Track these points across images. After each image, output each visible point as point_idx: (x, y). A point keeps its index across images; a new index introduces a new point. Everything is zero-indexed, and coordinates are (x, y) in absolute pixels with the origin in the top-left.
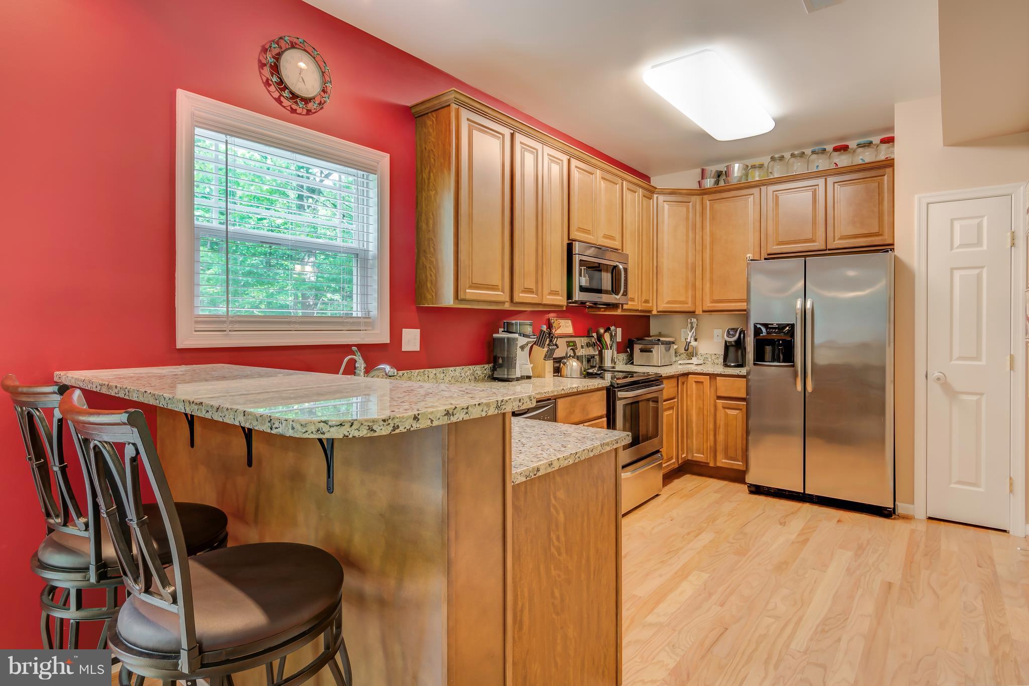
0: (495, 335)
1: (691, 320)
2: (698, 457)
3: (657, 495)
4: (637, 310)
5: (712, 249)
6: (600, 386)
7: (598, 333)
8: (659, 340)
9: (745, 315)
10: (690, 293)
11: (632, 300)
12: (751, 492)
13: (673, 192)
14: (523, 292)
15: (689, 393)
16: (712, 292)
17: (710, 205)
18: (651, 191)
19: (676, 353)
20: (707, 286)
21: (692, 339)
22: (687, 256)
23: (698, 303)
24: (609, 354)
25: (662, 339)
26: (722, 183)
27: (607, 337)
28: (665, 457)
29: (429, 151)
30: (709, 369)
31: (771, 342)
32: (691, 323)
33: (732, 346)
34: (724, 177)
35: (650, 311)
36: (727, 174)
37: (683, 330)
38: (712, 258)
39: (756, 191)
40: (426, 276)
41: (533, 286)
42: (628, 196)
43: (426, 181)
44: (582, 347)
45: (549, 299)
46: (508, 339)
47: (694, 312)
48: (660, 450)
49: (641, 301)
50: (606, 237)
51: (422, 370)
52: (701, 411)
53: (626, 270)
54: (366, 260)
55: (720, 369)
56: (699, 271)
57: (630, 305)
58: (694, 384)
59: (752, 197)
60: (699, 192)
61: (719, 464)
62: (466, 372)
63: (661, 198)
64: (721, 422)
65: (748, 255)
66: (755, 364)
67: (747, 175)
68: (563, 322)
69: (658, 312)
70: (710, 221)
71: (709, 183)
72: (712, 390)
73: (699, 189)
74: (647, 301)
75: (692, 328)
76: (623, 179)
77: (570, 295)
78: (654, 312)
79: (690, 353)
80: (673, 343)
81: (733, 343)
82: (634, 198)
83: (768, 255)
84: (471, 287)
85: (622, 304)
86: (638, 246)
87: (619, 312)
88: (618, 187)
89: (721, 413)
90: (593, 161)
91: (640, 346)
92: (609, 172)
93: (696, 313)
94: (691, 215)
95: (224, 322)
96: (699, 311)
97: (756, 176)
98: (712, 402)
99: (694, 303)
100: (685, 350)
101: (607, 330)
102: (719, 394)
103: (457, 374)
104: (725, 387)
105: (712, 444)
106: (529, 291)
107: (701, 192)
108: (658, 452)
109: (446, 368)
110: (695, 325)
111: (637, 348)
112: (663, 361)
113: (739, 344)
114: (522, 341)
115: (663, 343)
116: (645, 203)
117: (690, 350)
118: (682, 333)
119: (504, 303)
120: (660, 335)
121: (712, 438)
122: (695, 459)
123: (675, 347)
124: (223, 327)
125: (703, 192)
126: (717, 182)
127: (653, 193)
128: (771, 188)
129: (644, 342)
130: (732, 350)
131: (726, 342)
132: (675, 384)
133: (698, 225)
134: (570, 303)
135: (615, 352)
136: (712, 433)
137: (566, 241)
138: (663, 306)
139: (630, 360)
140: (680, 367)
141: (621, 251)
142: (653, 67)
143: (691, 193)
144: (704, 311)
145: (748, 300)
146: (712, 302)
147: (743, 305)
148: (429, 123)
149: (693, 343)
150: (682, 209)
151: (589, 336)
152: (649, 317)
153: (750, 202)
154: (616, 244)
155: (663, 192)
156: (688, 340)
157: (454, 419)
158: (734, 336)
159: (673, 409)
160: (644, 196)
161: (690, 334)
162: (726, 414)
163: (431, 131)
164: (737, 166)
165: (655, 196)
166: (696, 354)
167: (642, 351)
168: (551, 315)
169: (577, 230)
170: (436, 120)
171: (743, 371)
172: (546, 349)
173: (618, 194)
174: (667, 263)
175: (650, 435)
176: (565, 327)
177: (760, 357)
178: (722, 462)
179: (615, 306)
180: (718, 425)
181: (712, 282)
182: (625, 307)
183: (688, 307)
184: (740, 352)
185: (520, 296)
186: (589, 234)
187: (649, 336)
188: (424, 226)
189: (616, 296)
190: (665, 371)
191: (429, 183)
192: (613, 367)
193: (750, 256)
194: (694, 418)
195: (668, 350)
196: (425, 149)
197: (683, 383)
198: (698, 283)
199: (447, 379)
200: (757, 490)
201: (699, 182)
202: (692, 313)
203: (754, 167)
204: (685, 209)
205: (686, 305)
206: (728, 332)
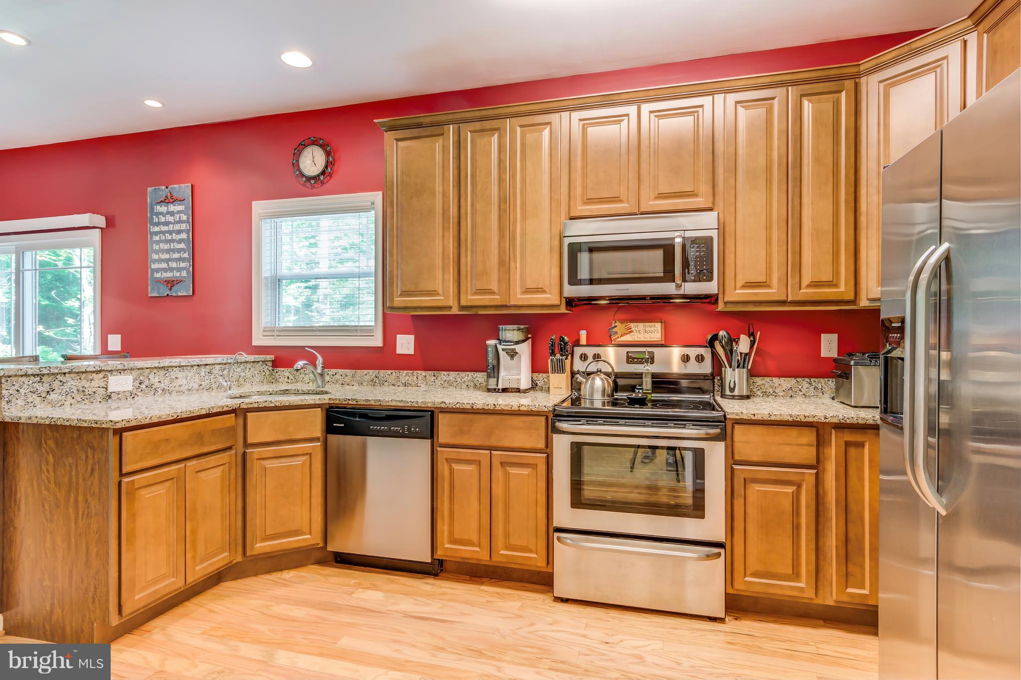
35: (849, 302)
41: (493, 287)
45: (524, 299)
50: (662, 196)
51: (411, 372)
62: (463, 378)
68: (639, 326)
78: (864, 302)
95: (274, 330)
103: (451, 378)
106: (485, 292)
109: (438, 372)
124: (274, 334)
154: (697, 202)
169: (585, 204)
186: (616, 202)
199: (438, 382)
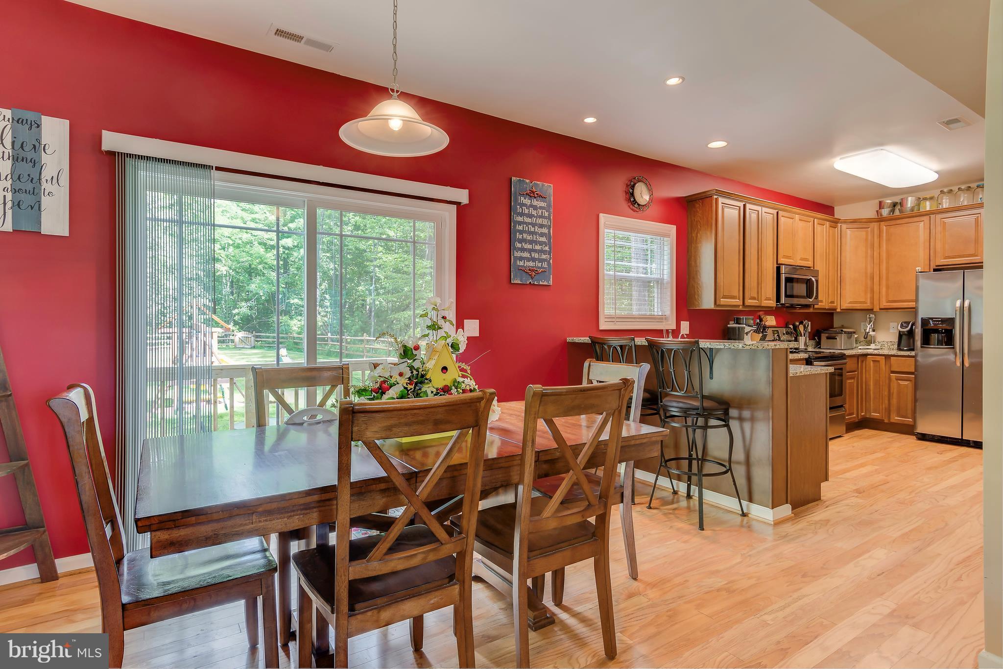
0: (728, 326)
1: (870, 316)
2: (875, 415)
3: (840, 437)
4: (825, 309)
5: (887, 263)
6: (802, 358)
7: (794, 325)
8: (842, 330)
9: (914, 310)
10: (869, 295)
11: (822, 302)
12: (919, 439)
13: (854, 221)
14: (750, 299)
15: (867, 368)
16: (887, 295)
17: (886, 230)
18: (835, 222)
19: (856, 341)
20: (884, 290)
21: (871, 330)
22: (866, 268)
23: (876, 302)
24: (803, 340)
25: (844, 330)
26: (897, 213)
27: (801, 328)
28: (848, 412)
29: (697, 221)
30: (886, 352)
31: (936, 331)
32: (870, 318)
33: (905, 335)
34: (899, 207)
35: (835, 309)
36: (901, 204)
37: (862, 324)
38: (887, 269)
39: (926, 218)
40: (695, 292)
41: (756, 296)
42: (818, 228)
43: (695, 238)
44: (784, 334)
45: (766, 303)
46: (739, 328)
47: (872, 310)
48: (844, 405)
49: (828, 302)
50: (802, 259)
52: (877, 383)
53: (817, 281)
54: (662, 283)
55: (895, 352)
56: (876, 279)
57: (820, 305)
58: (872, 363)
59: (922, 223)
60: (877, 219)
61: (892, 421)
63: (844, 226)
64: (894, 390)
65: (917, 268)
66: (922, 347)
67: (919, 205)
68: (769, 318)
69: (841, 310)
70: (886, 240)
71: (885, 212)
72: (887, 367)
73: (877, 217)
74: (832, 302)
75: (870, 321)
76: (815, 218)
77: (778, 299)
78: (838, 310)
79: (868, 340)
80: (854, 333)
81: (906, 332)
82: (823, 230)
83: (937, 266)
84: (723, 298)
85: (814, 305)
86: (826, 263)
87: (811, 310)
88: (811, 223)
89: (894, 385)
90: (794, 210)
91: (827, 335)
92: (803, 215)
93: (874, 310)
94: (870, 237)
95: (614, 318)
96: (876, 309)
97: (927, 206)
98: (887, 375)
99: (872, 303)
100: (864, 338)
101: (801, 323)
102: (892, 370)
104: (896, 364)
105: (887, 406)
106: (753, 298)
107: (879, 219)
108: (842, 406)
110: (873, 320)
111: (824, 336)
112: (845, 347)
113: (911, 333)
114: (747, 329)
115: (845, 332)
116: (831, 231)
117: (869, 338)
118: (862, 327)
119: (739, 306)
120: (843, 327)
121: (887, 402)
122: (872, 417)
123: (856, 336)
124: (613, 320)
125: (880, 219)
126: (893, 211)
127: (837, 223)
128: (939, 216)
129: (829, 332)
130: (904, 337)
131: (900, 331)
132: (856, 361)
133: (876, 245)
134: (778, 305)
135: (808, 339)
136: (887, 398)
137: (776, 266)
138: (845, 306)
139: (818, 344)
140: (859, 351)
141: (812, 268)
142: (841, 159)
143: (870, 221)
144: (881, 309)
145: (916, 300)
146: (887, 302)
147: (912, 304)
148: (697, 206)
149: (872, 333)
150: (862, 234)
151: (786, 326)
152: (832, 314)
153: (921, 228)
154: (810, 264)
155: (845, 222)
156: (867, 331)
157: (777, 347)
158: (907, 327)
159: (854, 379)
160: (831, 227)
161: (869, 326)
162: (899, 384)
163: (698, 210)
164: (910, 198)
165: (839, 225)
166: (874, 342)
167: (828, 338)
168: (761, 313)
169: (783, 258)
170: (702, 204)
171: (913, 353)
172: (761, 335)
173: (811, 229)
174: (849, 274)
175: (836, 393)
176: (771, 321)
177: (926, 341)
178: (896, 419)
179: (807, 306)
180: (892, 392)
181: (888, 287)
182: (816, 306)
183: (868, 305)
184: (912, 340)
185: (749, 302)
186: (791, 259)
187: (833, 327)
188: (693, 263)
189: (810, 300)
190: (847, 353)
191: (696, 239)
192: (806, 349)
193: (919, 269)
194: (872, 387)
195: (850, 338)
196: (694, 220)
197: (862, 362)
198: (876, 288)
200: (923, 437)
201: (877, 211)
202: (870, 311)
203: (925, 199)
204: (864, 233)
205: (865, 305)
206: (902, 324)
